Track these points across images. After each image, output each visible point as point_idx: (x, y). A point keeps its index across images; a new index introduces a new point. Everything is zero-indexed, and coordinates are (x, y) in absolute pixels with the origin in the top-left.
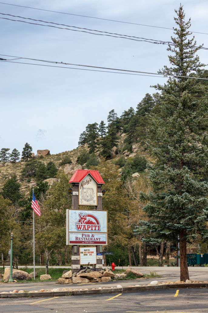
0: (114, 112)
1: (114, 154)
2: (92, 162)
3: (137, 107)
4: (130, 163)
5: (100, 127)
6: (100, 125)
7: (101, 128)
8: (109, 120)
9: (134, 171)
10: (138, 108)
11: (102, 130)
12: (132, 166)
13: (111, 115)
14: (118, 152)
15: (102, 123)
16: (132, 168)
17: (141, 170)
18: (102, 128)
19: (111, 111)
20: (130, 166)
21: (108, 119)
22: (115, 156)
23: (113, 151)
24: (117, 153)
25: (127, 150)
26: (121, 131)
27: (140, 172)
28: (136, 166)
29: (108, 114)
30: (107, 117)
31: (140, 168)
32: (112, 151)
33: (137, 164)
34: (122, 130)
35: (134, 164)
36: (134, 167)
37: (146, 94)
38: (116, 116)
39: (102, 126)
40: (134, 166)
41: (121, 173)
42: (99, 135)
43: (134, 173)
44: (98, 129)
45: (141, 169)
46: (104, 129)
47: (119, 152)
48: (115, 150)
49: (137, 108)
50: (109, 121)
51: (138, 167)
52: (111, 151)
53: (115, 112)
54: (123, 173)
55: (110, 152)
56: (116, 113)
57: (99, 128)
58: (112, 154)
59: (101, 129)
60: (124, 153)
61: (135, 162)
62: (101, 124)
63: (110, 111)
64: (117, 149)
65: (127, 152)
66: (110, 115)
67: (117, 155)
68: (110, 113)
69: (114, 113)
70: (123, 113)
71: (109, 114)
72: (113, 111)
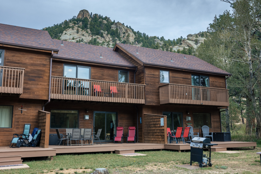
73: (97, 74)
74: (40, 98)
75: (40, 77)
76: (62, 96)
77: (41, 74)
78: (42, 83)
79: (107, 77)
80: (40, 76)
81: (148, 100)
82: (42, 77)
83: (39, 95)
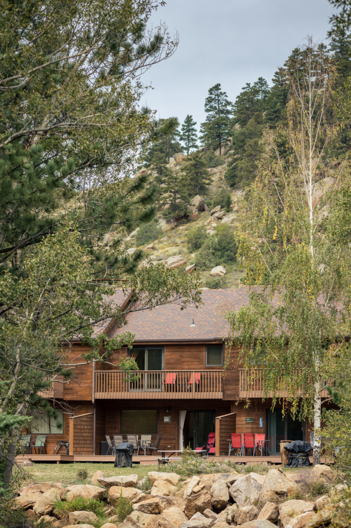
0: (220, 89)
1: (195, 211)
2: (146, 232)
3: (274, 78)
4: (211, 245)
5: (183, 129)
6: (183, 125)
7: (186, 132)
8: (208, 107)
9: (218, 261)
10: (276, 81)
11: (189, 136)
12: (214, 251)
13: (213, 96)
14: (206, 205)
15: (189, 120)
16: (213, 254)
17: (231, 260)
18: (188, 131)
19: (214, 88)
20: (211, 251)
21: (206, 105)
22: (197, 215)
23: (194, 205)
24: (201, 209)
25: (219, 207)
26: (227, 144)
27: (229, 262)
28: (223, 250)
29: (207, 95)
30: (204, 102)
31: (228, 256)
32: (191, 205)
33: (225, 248)
34: (229, 143)
35: (218, 247)
36: (219, 253)
37: (294, 49)
38: (226, 98)
39: (188, 126)
40: (219, 250)
41: (193, 264)
42: (182, 147)
43: (216, 266)
44: (178, 135)
45: (230, 257)
46: (193, 135)
47: (208, 205)
48: (197, 204)
49: (273, 80)
50: (207, 111)
51: (226, 253)
52: (188, 206)
53: (222, 91)
54: (196, 265)
55: (186, 209)
56: (225, 93)
57: (182, 133)
58: (191, 212)
59: (187, 134)
60: (213, 214)
61: (220, 243)
62: (186, 122)
63: (211, 87)
64: (203, 201)
65: (220, 211)
66: (210, 97)
67: (202, 214)
68: (211, 91)
69: (221, 93)
70: (243, 88)
71: (208, 93)
72: (217, 87)
73: (173, 356)
74: (84, 399)
75: (83, 374)
76: (109, 395)
77: (84, 370)
78: (86, 381)
79: (188, 359)
80: (84, 372)
81: (228, 392)
82: (86, 374)
83: (83, 396)
